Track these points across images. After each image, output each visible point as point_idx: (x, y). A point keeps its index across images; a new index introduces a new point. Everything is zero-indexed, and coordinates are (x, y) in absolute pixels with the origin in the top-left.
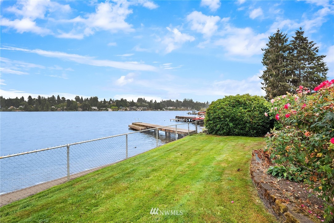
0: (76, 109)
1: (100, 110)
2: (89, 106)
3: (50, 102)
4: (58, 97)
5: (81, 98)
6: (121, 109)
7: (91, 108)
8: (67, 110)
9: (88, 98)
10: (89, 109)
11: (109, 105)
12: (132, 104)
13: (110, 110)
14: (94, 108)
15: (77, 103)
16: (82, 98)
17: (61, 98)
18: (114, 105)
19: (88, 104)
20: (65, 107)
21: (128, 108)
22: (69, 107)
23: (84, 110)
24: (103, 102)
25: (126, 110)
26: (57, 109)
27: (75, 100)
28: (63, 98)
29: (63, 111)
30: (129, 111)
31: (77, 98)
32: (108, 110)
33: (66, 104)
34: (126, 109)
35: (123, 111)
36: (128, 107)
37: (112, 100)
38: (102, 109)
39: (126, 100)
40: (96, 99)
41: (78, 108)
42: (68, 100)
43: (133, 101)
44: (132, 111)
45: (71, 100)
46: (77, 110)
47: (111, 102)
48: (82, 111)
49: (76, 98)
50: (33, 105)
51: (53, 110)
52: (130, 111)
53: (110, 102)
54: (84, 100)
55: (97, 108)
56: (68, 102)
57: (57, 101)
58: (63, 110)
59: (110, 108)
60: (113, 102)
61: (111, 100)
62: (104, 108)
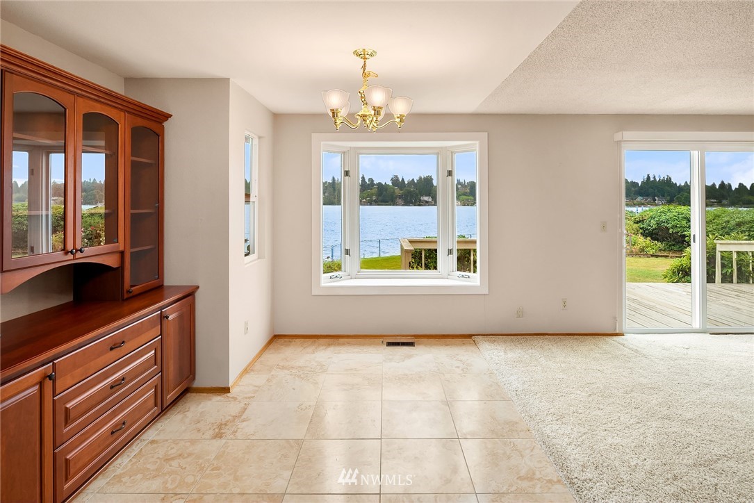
0: (392, 201)
2: (417, 195)
7: (420, 200)
10: (415, 201)
14: (426, 198)
15: (394, 189)
16: (403, 179)
17: (367, 180)
19: (414, 191)
20: (374, 198)
22: (380, 198)
23: (407, 203)
28: (371, 180)
29: (371, 205)
31: (395, 181)
33: (375, 190)
41: (396, 198)
42: (380, 184)
46: (394, 204)
47: (459, 186)
48: (403, 205)
54: (406, 183)
55: (430, 200)
56: (378, 188)
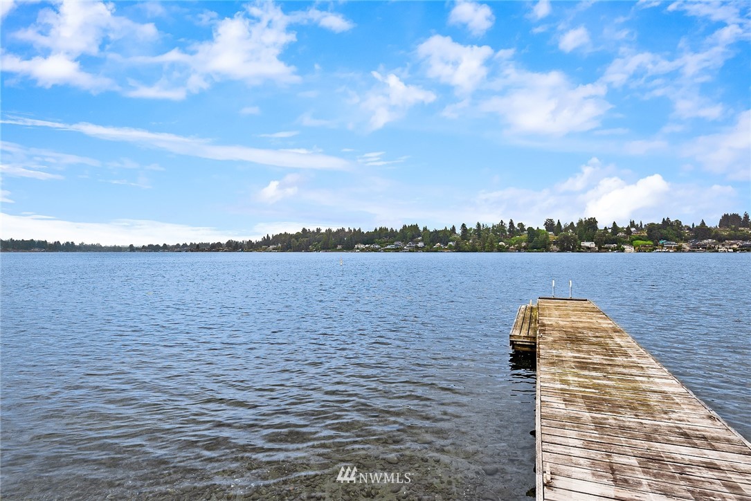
1: (601, 249)
3: (496, 234)
4: (511, 223)
5: (556, 223)
6: (663, 246)
8: (526, 249)
9: (572, 223)
11: (625, 237)
12: (701, 232)
13: (628, 248)
18: (643, 236)
21: (684, 245)
24: (610, 231)
25: (679, 249)
26: (508, 248)
27: (543, 228)
30: (689, 251)
32: (623, 250)
34: (681, 246)
35: (668, 252)
36: (686, 240)
37: (636, 223)
38: (606, 248)
39: (678, 222)
40: (592, 223)
43: (703, 223)
44: (700, 251)
45: (536, 229)
49: (545, 224)
50: (469, 240)
51: (501, 249)
52: (694, 251)
53: (628, 228)
57: (509, 231)
58: (519, 250)
59: (631, 244)
60: (639, 228)
61: (632, 224)
62: (612, 246)
